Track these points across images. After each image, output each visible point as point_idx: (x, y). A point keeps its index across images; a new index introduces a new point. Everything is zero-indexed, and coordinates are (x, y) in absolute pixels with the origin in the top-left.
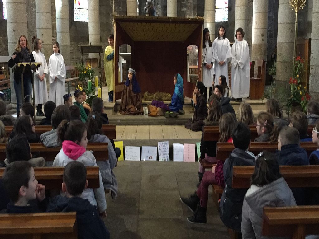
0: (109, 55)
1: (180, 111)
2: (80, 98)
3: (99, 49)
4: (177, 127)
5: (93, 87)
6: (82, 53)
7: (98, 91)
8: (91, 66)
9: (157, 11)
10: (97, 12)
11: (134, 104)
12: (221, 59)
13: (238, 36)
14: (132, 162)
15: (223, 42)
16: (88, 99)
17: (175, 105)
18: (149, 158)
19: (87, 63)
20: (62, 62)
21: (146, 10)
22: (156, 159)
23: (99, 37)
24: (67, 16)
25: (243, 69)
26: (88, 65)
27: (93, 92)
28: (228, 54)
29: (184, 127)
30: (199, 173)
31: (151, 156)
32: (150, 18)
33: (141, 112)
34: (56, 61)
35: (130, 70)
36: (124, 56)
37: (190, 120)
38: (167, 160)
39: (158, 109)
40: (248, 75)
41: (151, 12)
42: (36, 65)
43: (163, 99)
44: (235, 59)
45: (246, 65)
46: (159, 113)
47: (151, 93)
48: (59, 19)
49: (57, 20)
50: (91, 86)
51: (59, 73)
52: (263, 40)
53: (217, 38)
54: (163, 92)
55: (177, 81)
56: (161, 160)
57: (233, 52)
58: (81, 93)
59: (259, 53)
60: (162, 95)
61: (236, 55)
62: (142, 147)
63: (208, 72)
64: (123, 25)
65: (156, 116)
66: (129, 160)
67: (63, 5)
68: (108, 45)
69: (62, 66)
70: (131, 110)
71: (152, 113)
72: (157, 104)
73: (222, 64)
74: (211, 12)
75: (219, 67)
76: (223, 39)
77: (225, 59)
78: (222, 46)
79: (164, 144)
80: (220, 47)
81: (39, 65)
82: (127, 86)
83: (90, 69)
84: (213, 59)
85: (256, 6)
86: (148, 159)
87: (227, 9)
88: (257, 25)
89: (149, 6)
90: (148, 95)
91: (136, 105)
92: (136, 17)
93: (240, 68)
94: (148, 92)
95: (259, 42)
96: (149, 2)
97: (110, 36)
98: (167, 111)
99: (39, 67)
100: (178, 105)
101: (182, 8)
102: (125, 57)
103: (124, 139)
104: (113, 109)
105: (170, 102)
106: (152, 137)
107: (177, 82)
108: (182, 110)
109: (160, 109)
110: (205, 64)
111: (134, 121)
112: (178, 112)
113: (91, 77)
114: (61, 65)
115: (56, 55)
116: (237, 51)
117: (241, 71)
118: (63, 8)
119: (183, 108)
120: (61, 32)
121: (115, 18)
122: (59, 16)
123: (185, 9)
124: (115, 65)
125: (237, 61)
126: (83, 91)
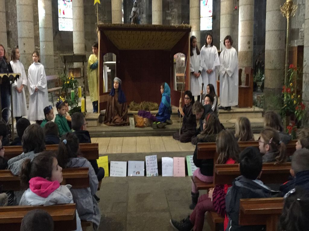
0: (93, 64)
1: (167, 121)
2: (64, 110)
3: (83, 59)
4: (165, 138)
5: (76, 97)
6: (65, 63)
7: (82, 101)
8: (74, 76)
9: (142, 20)
10: (82, 22)
11: (119, 115)
12: (209, 67)
13: (226, 44)
14: (118, 178)
15: (211, 50)
16: (71, 111)
17: (162, 115)
18: (137, 174)
19: (70, 72)
20: (43, 72)
21: (131, 19)
22: (143, 175)
23: (83, 46)
24: (51, 25)
25: (232, 77)
26: (71, 75)
27: (76, 102)
28: (216, 62)
29: (171, 137)
30: (192, 193)
31: (138, 171)
32: (136, 26)
33: (127, 123)
34: (36, 71)
35: (116, 79)
36: (108, 65)
37: (178, 130)
38: (155, 175)
39: (145, 119)
40: (237, 84)
41: (136, 20)
42: (15, 76)
43: (150, 108)
44: (223, 67)
45: (235, 74)
46: (146, 124)
47: (137, 103)
48: (42, 28)
49: (40, 29)
50: (74, 97)
51: (39, 83)
52: (249, 48)
53: (204, 46)
54: (149, 101)
55: (164, 90)
56: (149, 176)
57: (221, 60)
58: (64, 104)
59: (246, 61)
60: (148, 104)
61: (224, 63)
62: (129, 162)
63: (196, 80)
64: (107, 33)
65: (143, 127)
66: (114, 176)
67: (46, 14)
68: (93, 54)
69: (42, 77)
70: (117, 121)
71: (138, 124)
72: (144, 114)
73: (210, 73)
74: (196, 21)
75: (206, 76)
76: (211, 47)
77: (213, 66)
78: (210, 54)
79: (152, 158)
80: (208, 55)
81: (18, 76)
82: (113, 96)
83: (73, 79)
84: (200, 67)
85: (242, 14)
86: (135, 175)
87: (211, 18)
88: (243, 32)
89: (134, 15)
90: (134, 105)
91: (122, 115)
92: (121, 25)
93: (229, 76)
94: (134, 102)
95: (246, 49)
96: (133, 12)
97: (94, 44)
98: (154, 121)
99: (18, 78)
100: (166, 115)
101: (167, 17)
102: (110, 66)
103: (109, 152)
104: (98, 120)
105: (157, 112)
106: (139, 150)
107: (164, 92)
108: (169, 119)
109: (147, 119)
110: (193, 73)
111: (120, 133)
112: (165, 122)
113: (74, 87)
114: (42, 75)
115: (36, 65)
116: (225, 59)
117: (230, 79)
118: (46, 17)
119: (171, 118)
120: (44, 41)
121: (99, 26)
122: (42, 25)
123: (170, 18)
124: (100, 74)
125: (225, 68)
126: (66, 102)
